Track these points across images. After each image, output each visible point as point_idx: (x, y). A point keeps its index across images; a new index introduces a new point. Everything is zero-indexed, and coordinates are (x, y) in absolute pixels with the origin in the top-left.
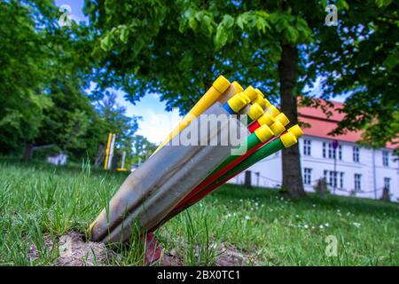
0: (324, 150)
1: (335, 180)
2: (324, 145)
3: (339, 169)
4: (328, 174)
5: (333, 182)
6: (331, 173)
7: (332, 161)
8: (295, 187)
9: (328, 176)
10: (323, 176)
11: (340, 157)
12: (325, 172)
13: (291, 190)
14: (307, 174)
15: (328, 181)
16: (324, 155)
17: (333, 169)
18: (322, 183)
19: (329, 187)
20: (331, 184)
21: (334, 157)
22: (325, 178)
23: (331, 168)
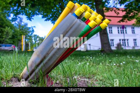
0: (118, 30)
1: (125, 43)
2: (118, 28)
3: (126, 38)
4: (121, 41)
5: (124, 44)
6: (123, 40)
7: (123, 35)
8: (107, 48)
9: (121, 42)
10: (119, 42)
11: (126, 33)
12: (120, 40)
13: (106, 50)
14: (112, 42)
15: (122, 44)
16: (119, 33)
17: (123, 38)
18: (119, 45)
19: (122, 46)
20: (123, 45)
21: (123, 33)
22: (120, 43)
23: (122, 38)
